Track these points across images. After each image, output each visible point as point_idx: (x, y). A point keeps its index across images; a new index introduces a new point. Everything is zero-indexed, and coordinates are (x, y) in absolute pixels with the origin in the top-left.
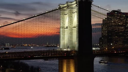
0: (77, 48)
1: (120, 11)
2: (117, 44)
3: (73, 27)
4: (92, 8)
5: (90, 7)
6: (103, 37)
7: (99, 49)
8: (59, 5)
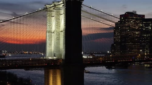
0: (64, 56)
1: (136, 12)
2: (131, 51)
3: (60, 31)
4: (82, 9)
5: (80, 7)
6: (115, 43)
7: (92, 57)
8: (45, 6)
